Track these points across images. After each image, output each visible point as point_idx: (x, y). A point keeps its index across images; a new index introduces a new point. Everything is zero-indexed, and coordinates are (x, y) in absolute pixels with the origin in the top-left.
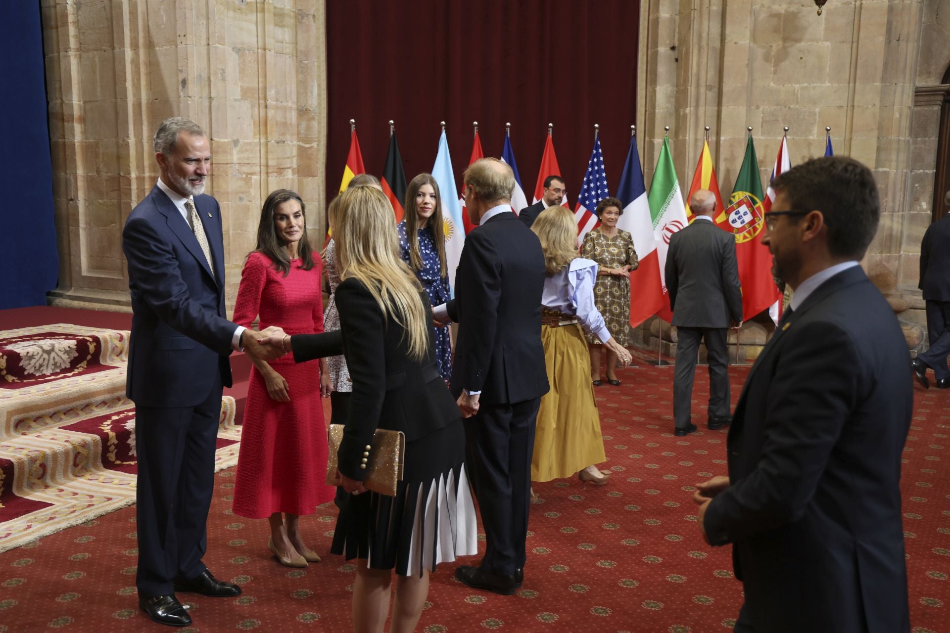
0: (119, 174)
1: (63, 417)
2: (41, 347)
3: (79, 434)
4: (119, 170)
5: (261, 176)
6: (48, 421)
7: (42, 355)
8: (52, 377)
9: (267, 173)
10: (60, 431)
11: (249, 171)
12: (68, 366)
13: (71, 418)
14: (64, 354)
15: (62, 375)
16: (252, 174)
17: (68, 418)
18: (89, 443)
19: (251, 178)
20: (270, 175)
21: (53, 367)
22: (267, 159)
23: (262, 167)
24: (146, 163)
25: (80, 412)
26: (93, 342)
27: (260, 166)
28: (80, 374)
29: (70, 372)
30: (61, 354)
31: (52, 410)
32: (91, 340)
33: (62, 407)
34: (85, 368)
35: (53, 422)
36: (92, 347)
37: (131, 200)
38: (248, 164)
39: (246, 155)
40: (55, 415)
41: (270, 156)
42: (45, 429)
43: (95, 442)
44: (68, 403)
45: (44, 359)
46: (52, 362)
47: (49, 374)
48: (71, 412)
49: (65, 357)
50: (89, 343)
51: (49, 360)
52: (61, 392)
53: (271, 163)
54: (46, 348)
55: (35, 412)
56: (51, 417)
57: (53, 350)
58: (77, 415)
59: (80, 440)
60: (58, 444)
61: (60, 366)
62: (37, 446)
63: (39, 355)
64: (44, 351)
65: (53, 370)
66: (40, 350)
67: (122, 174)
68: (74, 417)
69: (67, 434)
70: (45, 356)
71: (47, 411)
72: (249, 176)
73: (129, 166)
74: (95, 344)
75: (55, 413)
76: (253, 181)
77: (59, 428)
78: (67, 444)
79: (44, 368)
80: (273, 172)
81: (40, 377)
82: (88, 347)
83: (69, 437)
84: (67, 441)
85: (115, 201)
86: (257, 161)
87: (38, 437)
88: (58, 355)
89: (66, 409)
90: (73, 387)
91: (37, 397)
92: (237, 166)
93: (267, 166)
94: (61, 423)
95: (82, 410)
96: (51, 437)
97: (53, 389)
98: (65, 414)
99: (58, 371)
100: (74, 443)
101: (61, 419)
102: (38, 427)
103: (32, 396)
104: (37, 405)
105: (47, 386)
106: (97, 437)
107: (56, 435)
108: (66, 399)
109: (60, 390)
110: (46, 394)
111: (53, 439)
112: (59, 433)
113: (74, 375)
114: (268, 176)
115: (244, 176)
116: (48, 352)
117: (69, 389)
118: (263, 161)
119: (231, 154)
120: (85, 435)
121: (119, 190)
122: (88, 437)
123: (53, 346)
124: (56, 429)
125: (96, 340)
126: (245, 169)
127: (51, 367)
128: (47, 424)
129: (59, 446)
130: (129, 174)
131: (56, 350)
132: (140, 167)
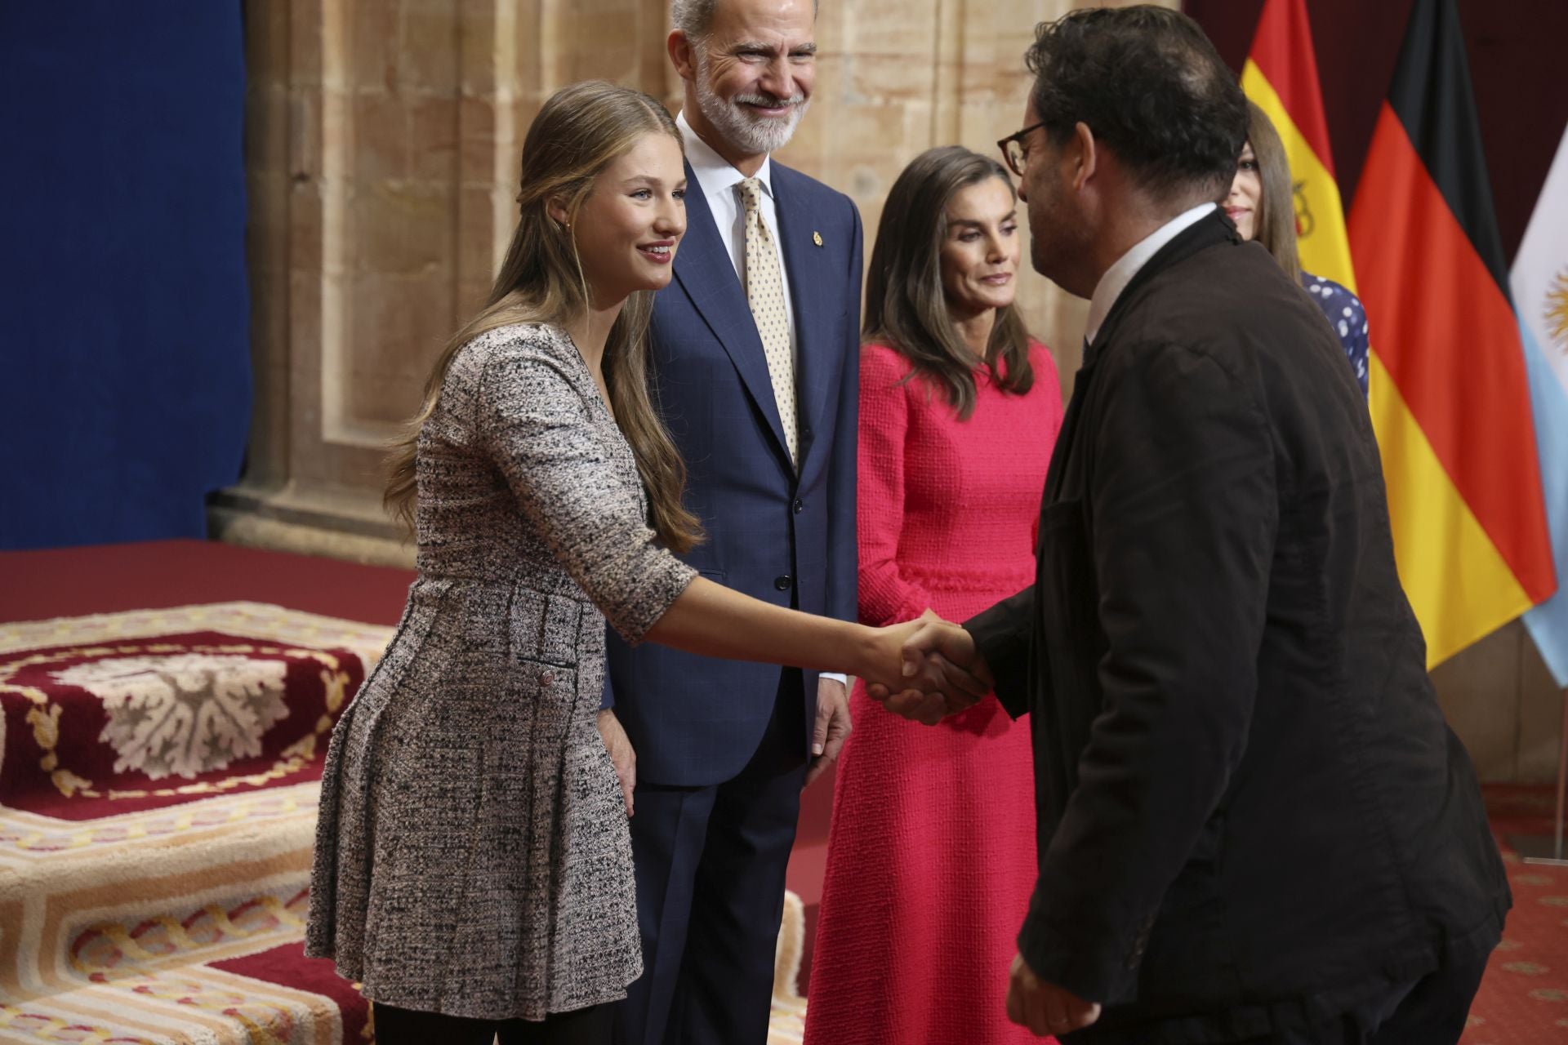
0: (458, 91)
1: (226, 926)
2: (172, 681)
3: (269, 991)
4: (459, 77)
5: (935, 101)
6: (178, 936)
7: (173, 709)
8: (202, 787)
9: (960, 91)
10: (210, 977)
11: (895, 85)
12: (255, 750)
13: (251, 934)
14: (244, 707)
15: (232, 782)
16: (907, 93)
17: (242, 932)
18: (301, 1025)
19: (900, 111)
20: (969, 97)
21: (206, 752)
22: (961, 39)
23: (943, 71)
24: (550, 53)
25: (283, 915)
26: (340, 669)
27: (936, 65)
28: (291, 780)
29: (260, 771)
30: (233, 707)
31: (190, 901)
32: (332, 662)
33: (223, 892)
34: (308, 762)
35: (192, 943)
36: (334, 688)
37: (491, 177)
38: (895, 57)
39: (887, 25)
40: (201, 921)
41: (973, 30)
42: (163, 967)
43: (322, 1020)
44: (244, 879)
45: (180, 723)
46: (202, 732)
47: (191, 775)
48: (252, 910)
49: (247, 718)
50: (325, 675)
51: (194, 727)
52: (224, 841)
53: (975, 53)
54: (189, 684)
55: (137, 905)
56: (186, 925)
57: (208, 692)
58: (274, 922)
59: (272, 1013)
60: (201, 1021)
61: (229, 750)
62: (134, 1024)
63: (164, 709)
64: (182, 696)
65: (205, 761)
66: (167, 692)
67: (468, 90)
68: (262, 930)
69: (233, 989)
70: (184, 712)
71: (175, 902)
72: (895, 101)
73: (491, 62)
74: (344, 678)
75: (200, 913)
76: (908, 120)
77: (212, 965)
78: (230, 1022)
79: (176, 753)
80: (979, 88)
81: (162, 783)
82: (321, 689)
83: (239, 999)
84: (230, 1013)
85: (441, 185)
86: (926, 48)
87: (140, 990)
88: (224, 712)
89: (235, 900)
90: (263, 824)
91: (148, 853)
92: (854, 67)
93: (960, 65)
94: (217, 947)
95: (288, 905)
96: (181, 996)
97: (199, 829)
98: (232, 916)
99: (222, 765)
100: (253, 1019)
101: (219, 935)
102: (144, 959)
103: (133, 846)
104: (145, 881)
105: (180, 817)
106: (330, 1005)
107: (196, 988)
108: (239, 865)
109: (221, 833)
110: (176, 842)
111: (186, 1001)
112: (205, 982)
113: (273, 783)
114: (960, 102)
115: (878, 101)
116: (194, 700)
117: (250, 831)
118: (947, 48)
119: (838, 23)
120: (289, 996)
121: (455, 146)
122: (301, 1004)
123: (210, 677)
124: (200, 967)
125: (350, 664)
126: (884, 76)
127: (200, 751)
128: (172, 948)
129: (203, 1028)
130: (489, 87)
131: (220, 692)
132: (529, 68)
